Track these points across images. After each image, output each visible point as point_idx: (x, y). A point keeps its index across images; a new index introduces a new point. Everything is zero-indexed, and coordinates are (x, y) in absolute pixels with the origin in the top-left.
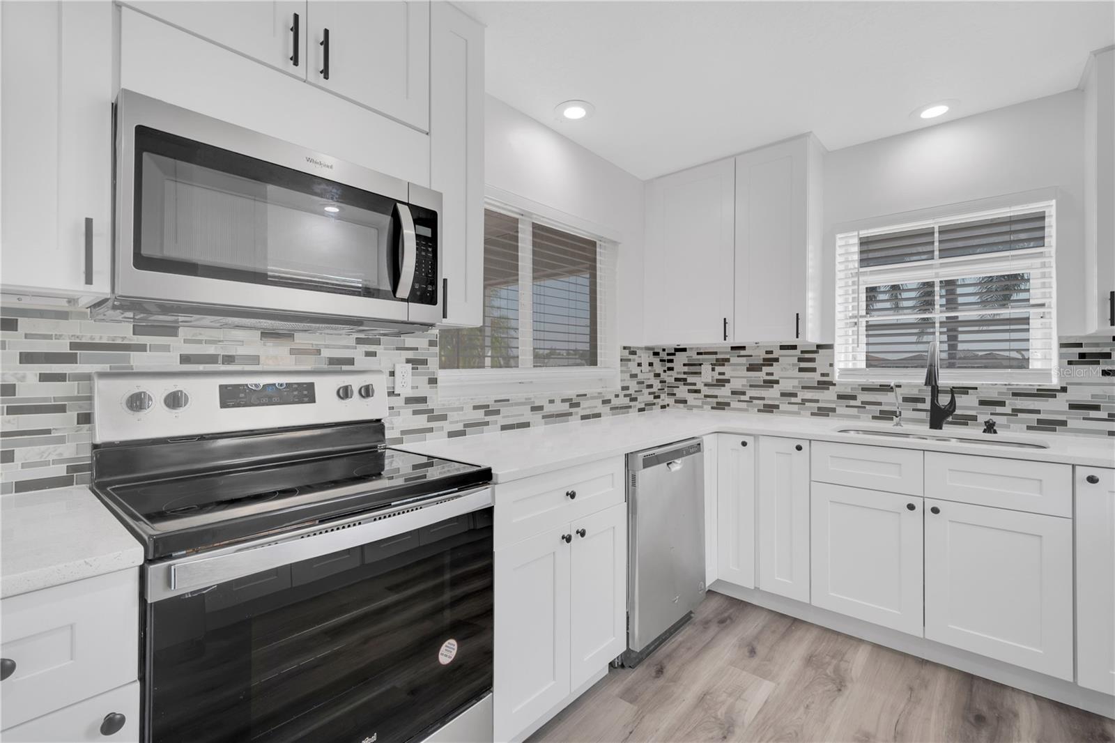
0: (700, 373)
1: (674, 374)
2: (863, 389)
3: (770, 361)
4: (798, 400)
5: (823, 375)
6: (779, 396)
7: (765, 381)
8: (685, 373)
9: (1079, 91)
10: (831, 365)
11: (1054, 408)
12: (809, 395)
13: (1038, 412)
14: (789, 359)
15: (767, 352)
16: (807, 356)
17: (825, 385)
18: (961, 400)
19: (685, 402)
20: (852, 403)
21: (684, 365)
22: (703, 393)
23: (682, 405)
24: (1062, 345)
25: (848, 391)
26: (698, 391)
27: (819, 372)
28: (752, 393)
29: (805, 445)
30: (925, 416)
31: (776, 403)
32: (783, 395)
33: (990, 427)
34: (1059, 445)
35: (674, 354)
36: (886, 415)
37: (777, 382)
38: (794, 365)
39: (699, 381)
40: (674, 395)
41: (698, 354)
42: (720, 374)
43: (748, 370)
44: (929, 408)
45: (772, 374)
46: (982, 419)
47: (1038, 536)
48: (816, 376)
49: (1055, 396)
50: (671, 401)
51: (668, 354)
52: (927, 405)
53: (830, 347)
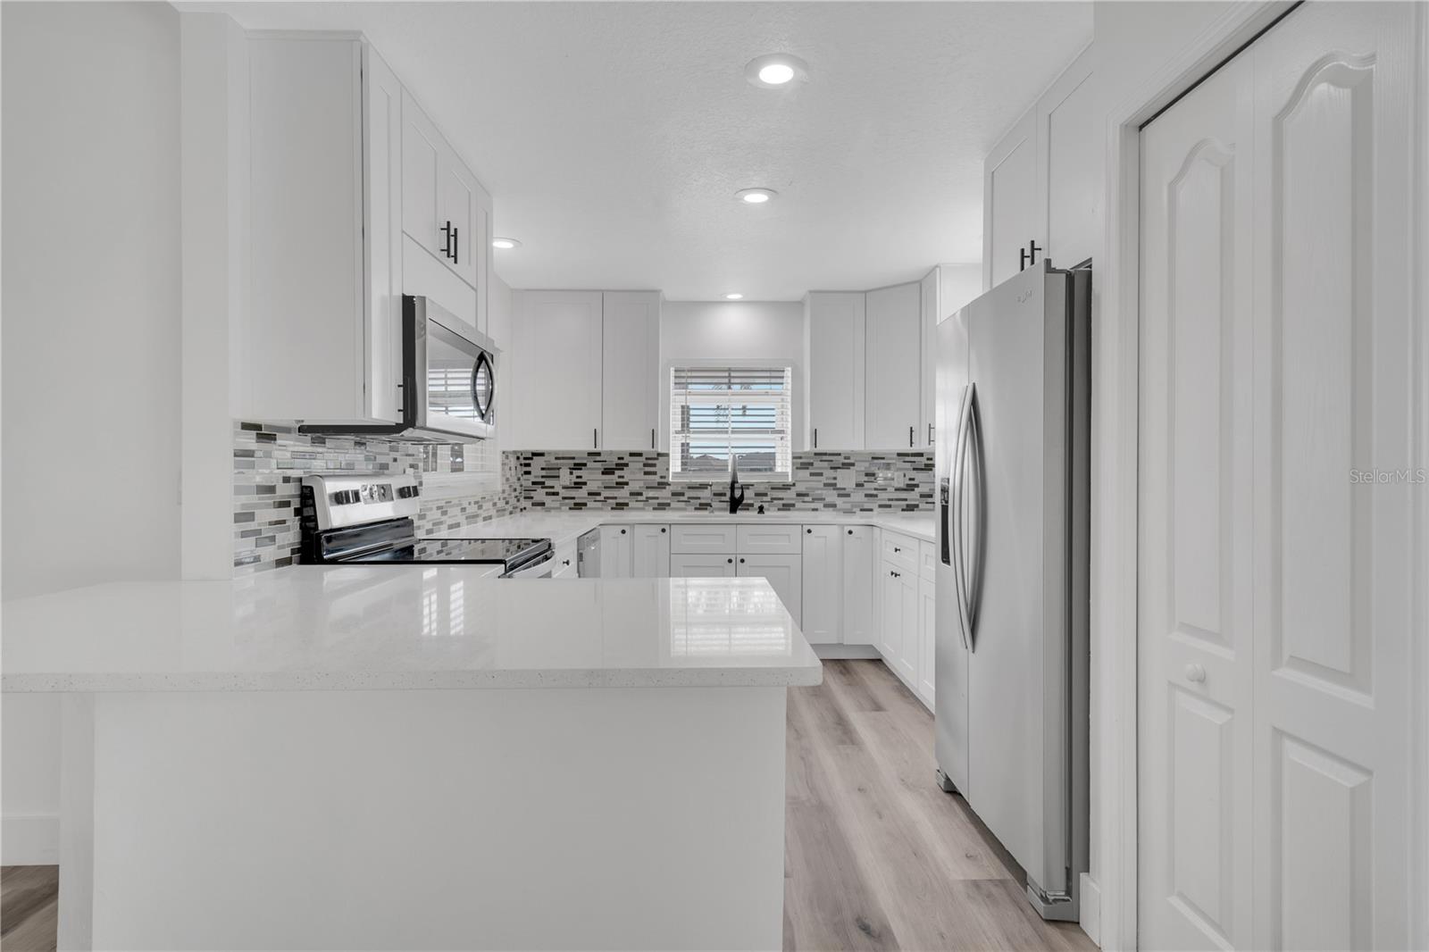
0: (559, 477)
1: (532, 478)
2: (689, 488)
3: (621, 466)
4: (643, 498)
5: (662, 477)
6: (628, 495)
7: (617, 483)
8: (543, 477)
9: (800, 304)
10: (668, 469)
11: (789, 496)
12: (651, 493)
13: (782, 499)
14: (636, 464)
15: (619, 458)
16: (650, 462)
17: (662, 485)
18: (748, 494)
19: (543, 504)
20: (682, 498)
21: (543, 469)
22: (561, 495)
23: (539, 508)
24: (794, 458)
25: (679, 489)
26: (557, 494)
27: (659, 475)
28: (606, 493)
29: (667, 528)
30: (727, 505)
31: (626, 501)
32: (632, 494)
33: (761, 510)
34: (792, 516)
35: (531, 459)
36: (704, 506)
37: (627, 484)
38: (640, 469)
39: (557, 485)
40: (532, 498)
41: (556, 458)
42: (578, 477)
43: (603, 473)
44: (728, 500)
45: (623, 477)
46: (757, 505)
47: (786, 567)
48: (657, 479)
49: (789, 489)
50: (528, 504)
51: (525, 459)
52: (727, 498)
53: (667, 455)
